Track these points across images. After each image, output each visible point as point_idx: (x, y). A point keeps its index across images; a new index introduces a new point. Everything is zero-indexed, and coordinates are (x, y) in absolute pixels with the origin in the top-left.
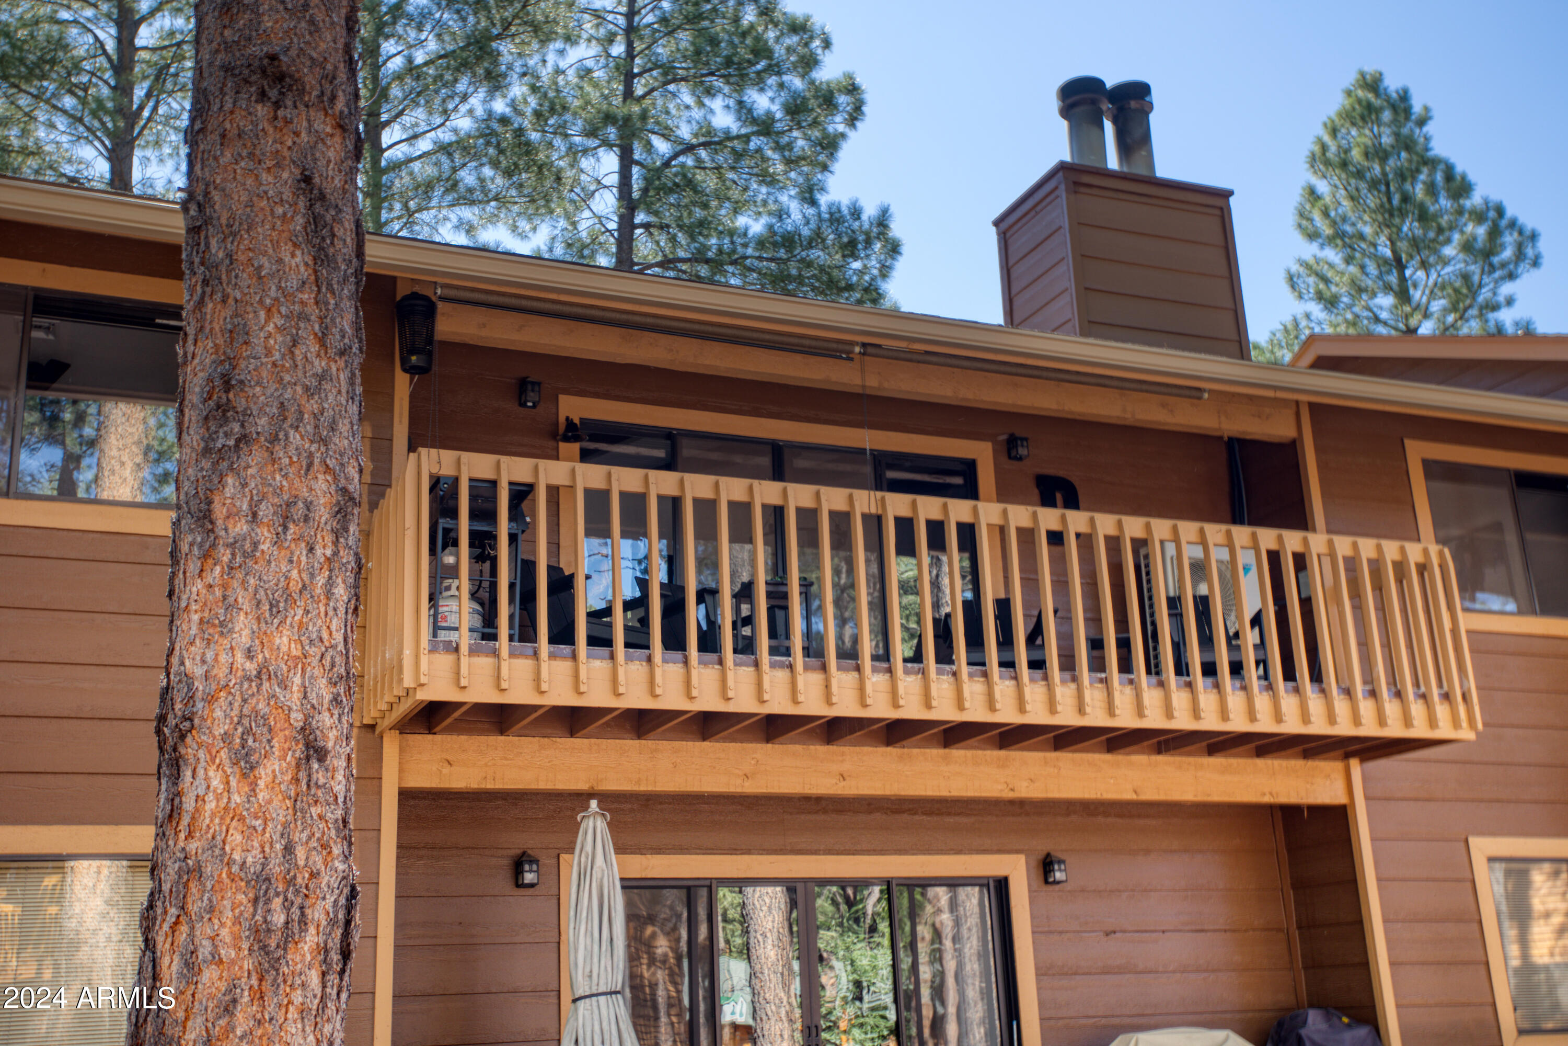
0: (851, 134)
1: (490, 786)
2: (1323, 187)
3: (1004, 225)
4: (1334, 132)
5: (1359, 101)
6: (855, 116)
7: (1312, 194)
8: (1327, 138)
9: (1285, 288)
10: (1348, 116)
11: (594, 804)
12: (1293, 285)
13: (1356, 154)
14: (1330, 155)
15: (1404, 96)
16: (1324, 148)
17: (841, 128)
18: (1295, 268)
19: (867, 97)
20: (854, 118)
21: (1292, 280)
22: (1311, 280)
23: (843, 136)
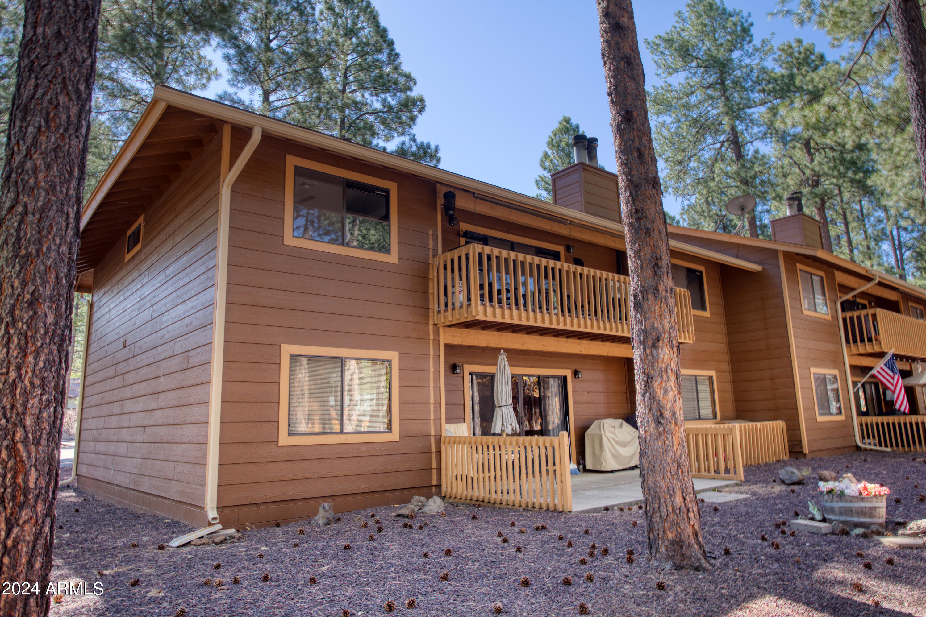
0: (420, 116)
1: (464, 344)
2: (550, 152)
3: (554, 177)
4: (555, 135)
5: (564, 126)
6: (422, 110)
7: (546, 154)
8: (553, 137)
9: (535, 185)
10: (560, 130)
11: (502, 351)
12: (537, 185)
13: (563, 144)
14: (554, 143)
15: (577, 127)
16: (552, 140)
17: (416, 113)
18: (538, 178)
19: (427, 103)
20: (421, 111)
21: (537, 182)
22: (543, 183)
23: (416, 116)
